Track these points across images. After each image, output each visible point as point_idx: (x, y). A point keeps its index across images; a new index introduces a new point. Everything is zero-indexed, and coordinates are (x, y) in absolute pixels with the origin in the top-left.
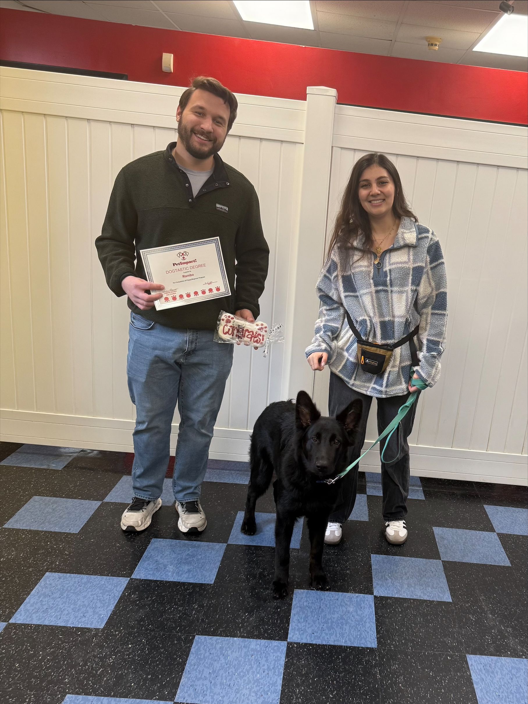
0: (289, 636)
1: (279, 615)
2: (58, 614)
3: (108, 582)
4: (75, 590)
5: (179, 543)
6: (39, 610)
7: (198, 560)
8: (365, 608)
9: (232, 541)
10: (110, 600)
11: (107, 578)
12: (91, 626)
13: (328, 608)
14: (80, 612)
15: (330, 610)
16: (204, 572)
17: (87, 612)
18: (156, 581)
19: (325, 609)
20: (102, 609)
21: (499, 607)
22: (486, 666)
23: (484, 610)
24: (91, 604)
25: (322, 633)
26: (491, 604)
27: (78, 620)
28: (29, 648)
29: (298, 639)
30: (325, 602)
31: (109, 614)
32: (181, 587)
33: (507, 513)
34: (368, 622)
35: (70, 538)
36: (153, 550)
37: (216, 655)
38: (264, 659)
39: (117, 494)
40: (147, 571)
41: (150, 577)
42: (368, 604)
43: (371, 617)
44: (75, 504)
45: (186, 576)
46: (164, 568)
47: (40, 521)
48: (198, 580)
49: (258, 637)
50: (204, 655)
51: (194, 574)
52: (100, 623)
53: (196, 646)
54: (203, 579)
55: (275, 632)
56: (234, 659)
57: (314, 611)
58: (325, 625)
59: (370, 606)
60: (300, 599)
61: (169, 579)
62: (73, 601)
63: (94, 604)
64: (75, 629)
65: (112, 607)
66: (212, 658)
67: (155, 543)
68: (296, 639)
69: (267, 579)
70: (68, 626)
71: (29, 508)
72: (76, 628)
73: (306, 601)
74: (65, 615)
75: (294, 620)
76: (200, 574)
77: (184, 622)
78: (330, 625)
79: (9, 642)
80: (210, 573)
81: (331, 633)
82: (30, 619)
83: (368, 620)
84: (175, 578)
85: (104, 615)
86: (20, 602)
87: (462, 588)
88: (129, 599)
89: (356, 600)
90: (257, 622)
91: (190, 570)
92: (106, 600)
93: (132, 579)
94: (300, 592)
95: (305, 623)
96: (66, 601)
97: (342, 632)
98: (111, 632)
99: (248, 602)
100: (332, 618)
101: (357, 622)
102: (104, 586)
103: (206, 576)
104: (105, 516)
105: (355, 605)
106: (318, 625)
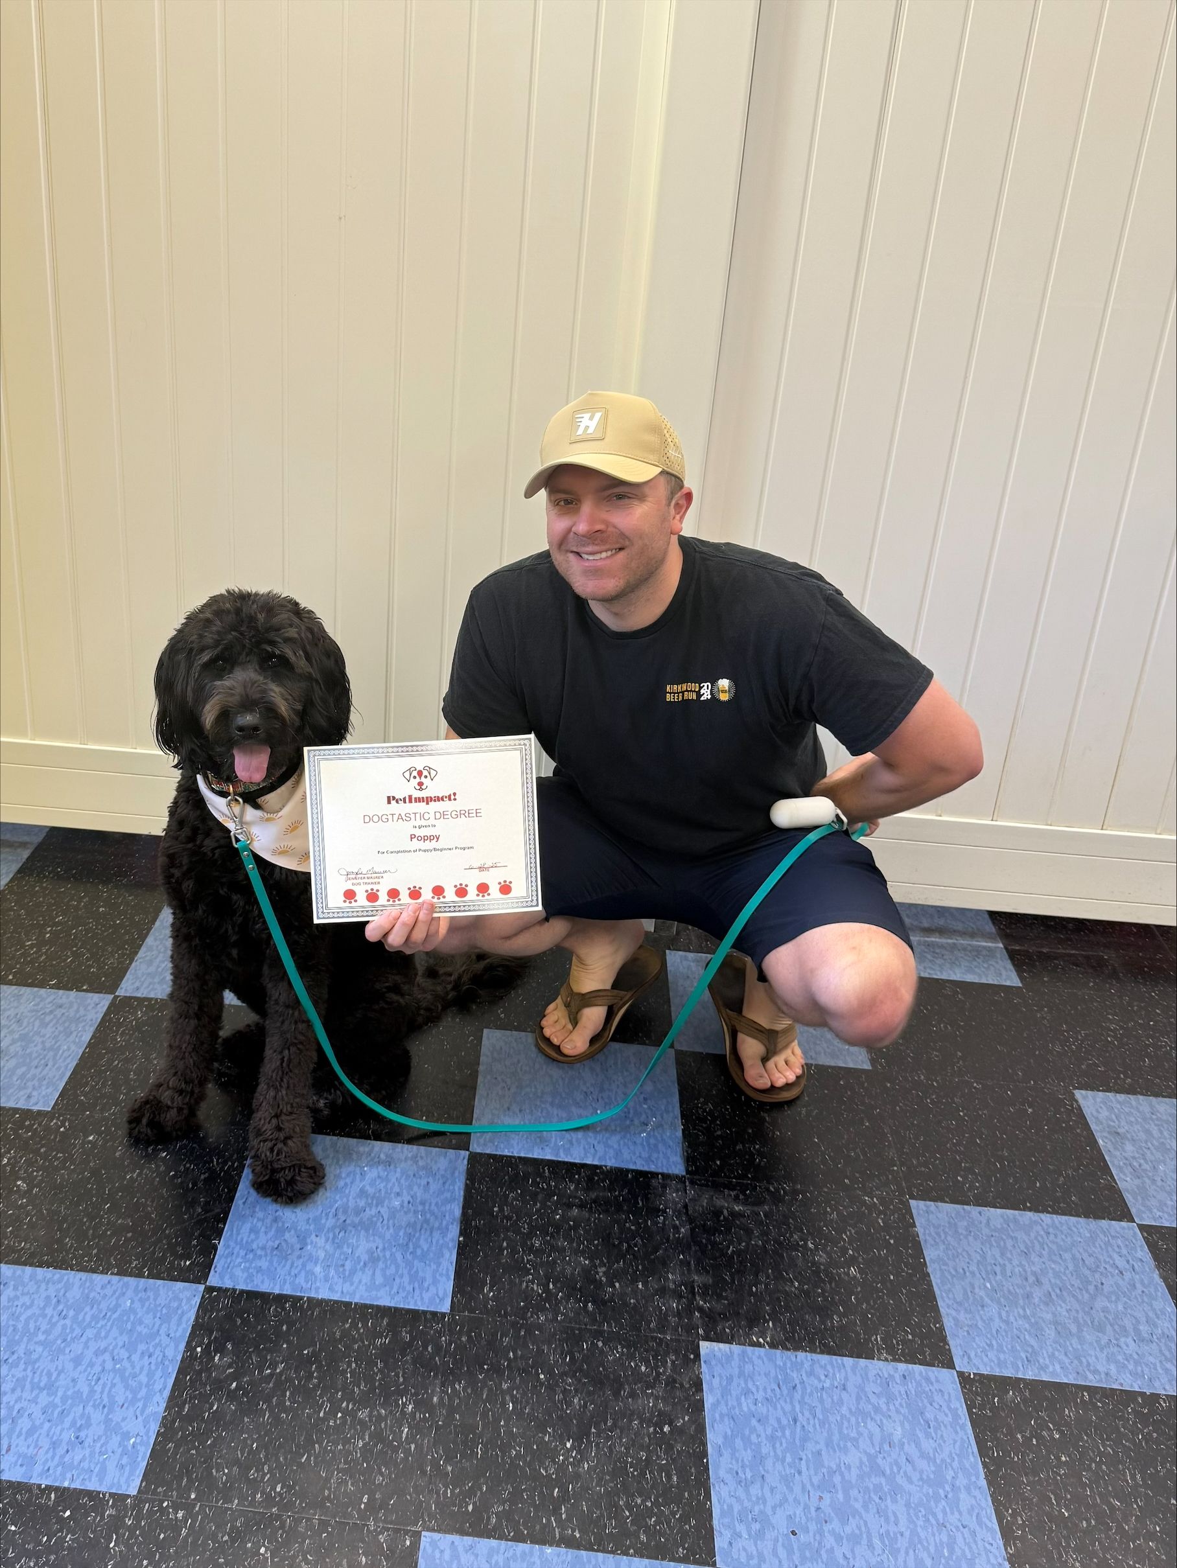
0: (718, 1544)
1: (670, 1449)
3: (142, 1302)
4: (47, 1332)
8: (939, 1427)
9: (482, 1141)
10: (150, 1375)
11: (137, 1286)
12: (101, 1482)
13: (822, 1423)
14: (68, 1421)
15: (829, 1434)
16: (416, 1262)
17: (89, 1424)
18: (281, 1299)
19: (811, 1428)
20: (131, 1413)
24: (98, 1388)
25: (821, 1533)
27: (62, 1457)
29: (749, 1557)
30: (806, 1399)
31: (151, 1434)
32: (354, 1325)
34: (962, 1488)
40: (251, 1256)
41: (262, 1282)
42: (945, 1408)
43: (967, 1466)
45: (366, 1278)
46: (298, 1246)
48: (404, 1295)
49: (620, 1544)
51: (388, 1273)
52: (127, 1469)
54: (417, 1292)
55: (668, 1524)
57: (779, 1434)
58: (827, 1497)
59: (956, 1416)
60: (723, 1383)
61: (317, 1289)
62: (45, 1380)
63: (107, 1390)
64: (53, 1496)
65: (158, 1405)
68: (743, 1559)
69: (610, 1299)
70: (32, 1481)
72: (57, 1489)
73: (746, 1392)
74: (23, 1437)
75: (722, 1473)
76: (406, 1272)
77: (382, 1474)
78: (840, 1496)
80: (433, 1266)
81: (852, 1535)
85: (138, 1439)
88: (209, 1371)
89: (903, 1392)
90: (607, 1482)
91: (375, 1254)
92: (140, 1373)
93: (210, 1289)
94: (718, 1354)
95: (758, 1485)
96: (24, 1378)
97: (888, 1532)
98: (163, 1511)
99: (565, 1392)
100: (843, 1469)
101: (925, 1486)
102: (132, 1318)
103: (423, 1280)
104: (122, 1049)
105: (904, 1410)
106: (804, 1499)
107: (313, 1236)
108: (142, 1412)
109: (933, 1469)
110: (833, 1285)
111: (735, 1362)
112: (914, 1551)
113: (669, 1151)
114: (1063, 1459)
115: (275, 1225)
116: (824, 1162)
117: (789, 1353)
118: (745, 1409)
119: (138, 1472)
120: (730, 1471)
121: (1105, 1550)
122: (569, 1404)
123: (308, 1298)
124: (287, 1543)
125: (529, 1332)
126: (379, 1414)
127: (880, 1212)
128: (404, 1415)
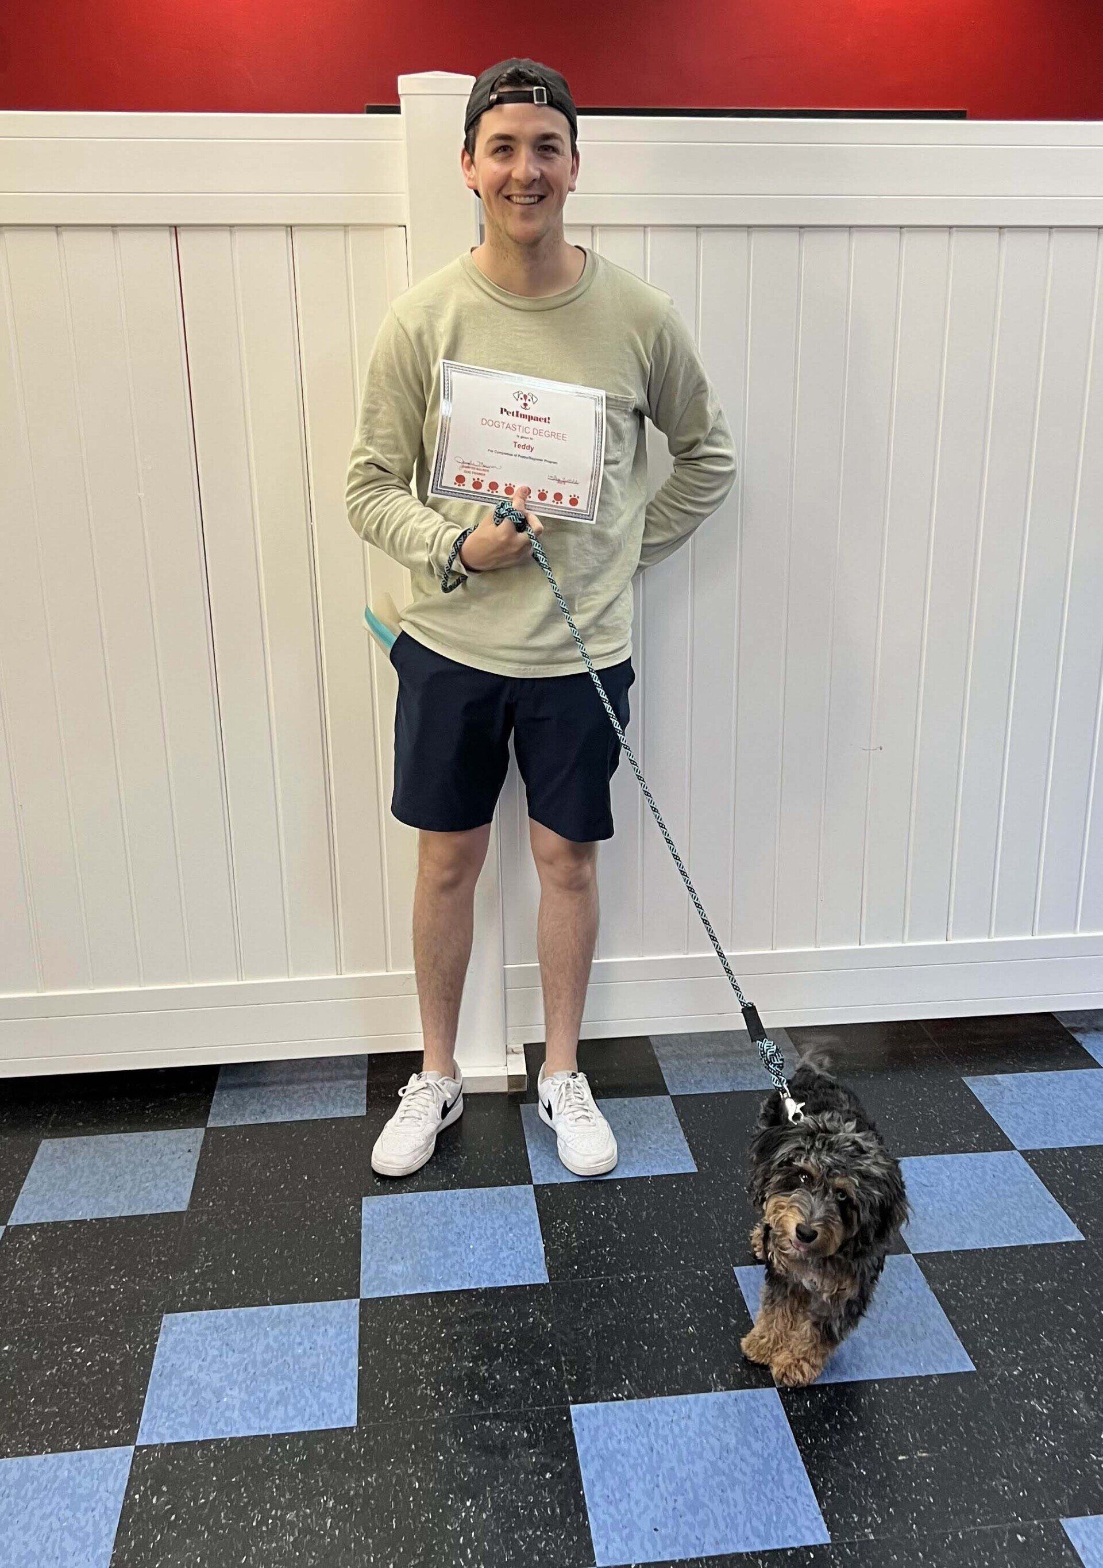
0: (597, 1549)
1: (552, 1489)
3: (78, 1470)
5: (236, 1315)
7: (297, 1359)
8: (766, 1431)
9: (371, 1288)
10: (96, 1524)
11: (72, 1458)
13: (673, 1447)
15: (680, 1453)
16: (323, 1393)
18: (205, 1444)
19: (664, 1452)
20: (83, 1557)
24: (49, 1545)
25: (678, 1525)
29: (622, 1554)
30: (660, 1431)
32: (274, 1451)
36: (173, 1349)
39: (40, 1196)
40: (173, 1415)
41: (187, 1433)
42: (769, 1416)
43: (789, 1455)
45: (280, 1411)
46: (215, 1400)
51: (299, 1406)
54: (326, 1416)
57: (640, 1461)
58: (680, 1499)
60: (592, 1433)
61: (237, 1432)
63: (57, 1544)
65: (108, 1547)
67: (174, 1328)
68: (618, 1556)
69: (493, 1389)
73: (611, 1436)
75: (594, 1498)
76: (314, 1402)
78: (691, 1495)
80: (338, 1393)
81: (703, 1520)
84: (255, 1426)
87: (990, 1326)
88: (148, 1512)
89: (736, 1411)
90: (503, 1524)
91: (286, 1394)
92: (87, 1525)
93: (138, 1449)
94: (586, 1412)
95: (625, 1501)
97: (729, 1514)
99: (462, 1465)
100: (692, 1475)
101: (757, 1475)
102: (71, 1483)
103: (331, 1405)
104: (23, 1270)
105: (738, 1425)
106: (662, 1504)
107: (228, 1389)
108: (92, 1556)
109: (762, 1461)
110: (676, 1343)
111: (600, 1416)
112: (751, 1523)
113: (535, 1266)
114: (862, 1434)
115: (191, 1388)
116: (663, 1250)
117: (644, 1400)
118: (611, 1449)
120: (602, 1496)
121: (893, 1491)
122: (466, 1473)
123: (231, 1439)
125: (427, 1426)
126: (305, 1513)
127: (711, 1281)
128: (326, 1509)
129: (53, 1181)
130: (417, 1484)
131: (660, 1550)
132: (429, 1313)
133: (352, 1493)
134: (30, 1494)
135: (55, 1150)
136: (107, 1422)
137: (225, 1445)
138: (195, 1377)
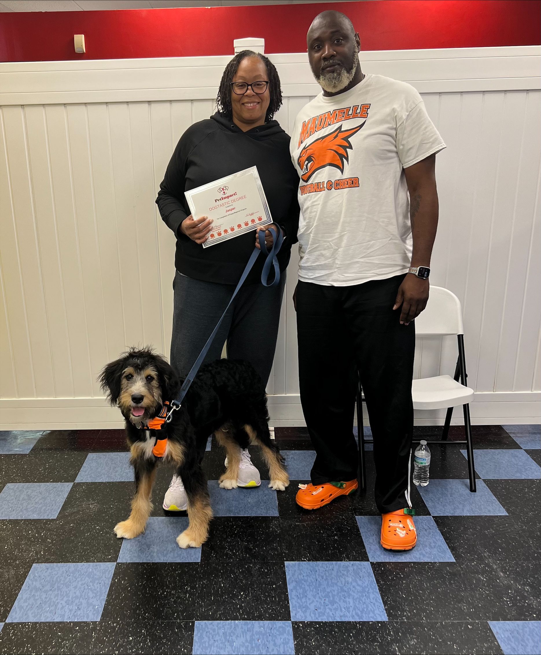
0: (292, 614)
1: (275, 591)
2: (53, 608)
3: (95, 569)
4: (64, 581)
6: (33, 606)
8: (364, 577)
10: (101, 589)
11: (93, 565)
12: (87, 620)
13: (325, 580)
14: (74, 604)
15: (328, 583)
16: (189, 550)
17: (81, 604)
18: (143, 564)
19: (322, 582)
20: (95, 599)
21: (509, 563)
22: (513, 632)
23: (493, 568)
24: (83, 594)
25: (326, 609)
26: (499, 560)
27: (74, 614)
28: (30, 649)
29: (302, 617)
30: (320, 574)
31: (103, 604)
32: (168, 568)
33: (487, 456)
34: (371, 593)
35: (50, 524)
37: (221, 642)
38: (272, 643)
39: (87, 473)
40: (132, 553)
41: (136, 560)
42: (366, 572)
43: (373, 587)
44: (48, 488)
45: (172, 555)
46: (147, 549)
47: (17, 509)
48: (184, 559)
49: (260, 618)
50: (209, 643)
51: (179, 553)
52: (96, 615)
53: (198, 633)
54: (189, 557)
55: (275, 612)
56: (240, 645)
57: (311, 584)
58: (327, 599)
59: (369, 574)
60: (293, 573)
61: (155, 560)
62: (65, 593)
63: (86, 595)
64: (72, 624)
65: (105, 597)
66: (217, 646)
68: (300, 618)
69: (254, 553)
70: (64, 621)
71: (5, 497)
72: (73, 622)
73: (300, 574)
74: (60, 610)
75: (293, 596)
76: (185, 553)
77: (181, 607)
78: (331, 599)
79: (9, 644)
81: (335, 608)
82: (26, 616)
83: (371, 591)
84: (162, 559)
85: (99, 606)
86: (13, 598)
87: (463, 545)
88: (120, 586)
89: (352, 569)
90: (255, 602)
91: (174, 549)
92: (97, 589)
93: (118, 564)
94: (291, 565)
95: (304, 598)
96: (58, 594)
97: (346, 606)
98: (109, 624)
99: (240, 580)
100: (332, 591)
101: (359, 594)
102: (93, 574)
104: (79, 498)
105: (353, 574)
106: (319, 600)
107: (152, 545)
108: (99, 599)
109: (361, 588)
110: (329, 542)
111: (297, 566)
112: (355, 610)
113: (273, 510)
114: (404, 582)
115: (139, 544)
117: (314, 562)
118: (300, 578)
119: (99, 615)
120: (295, 595)
121: (416, 604)
122: (242, 582)
123: (152, 562)
124: (151, 629)
125: (227, 564)
126: (179, 591)
127: (345, 520)
128: (187, 591)
129: (92, 468)
130: (222, 585)
131: (317, 617)
132: (231, 524)
133: (197, 586)
134: (77, 576)
135: (93, 457)
136: (107, 554)
137: (150, 565)
138: (140, 540)
